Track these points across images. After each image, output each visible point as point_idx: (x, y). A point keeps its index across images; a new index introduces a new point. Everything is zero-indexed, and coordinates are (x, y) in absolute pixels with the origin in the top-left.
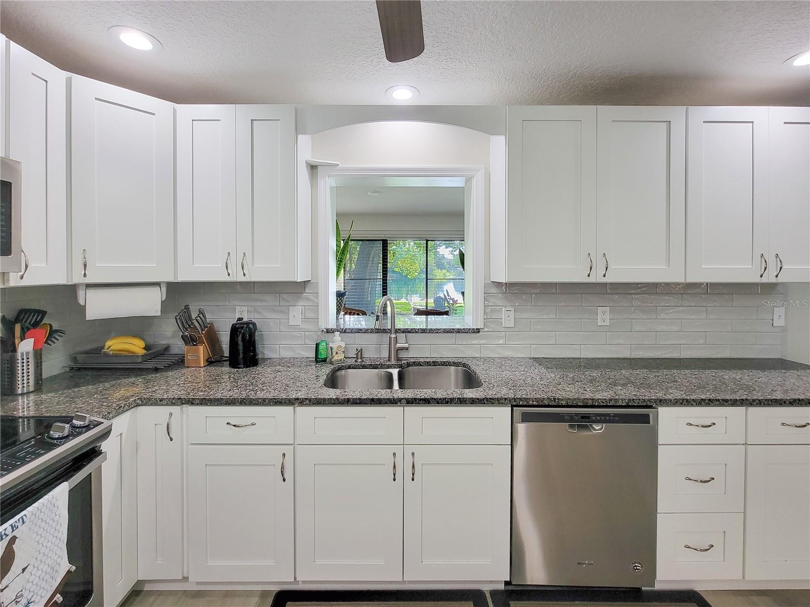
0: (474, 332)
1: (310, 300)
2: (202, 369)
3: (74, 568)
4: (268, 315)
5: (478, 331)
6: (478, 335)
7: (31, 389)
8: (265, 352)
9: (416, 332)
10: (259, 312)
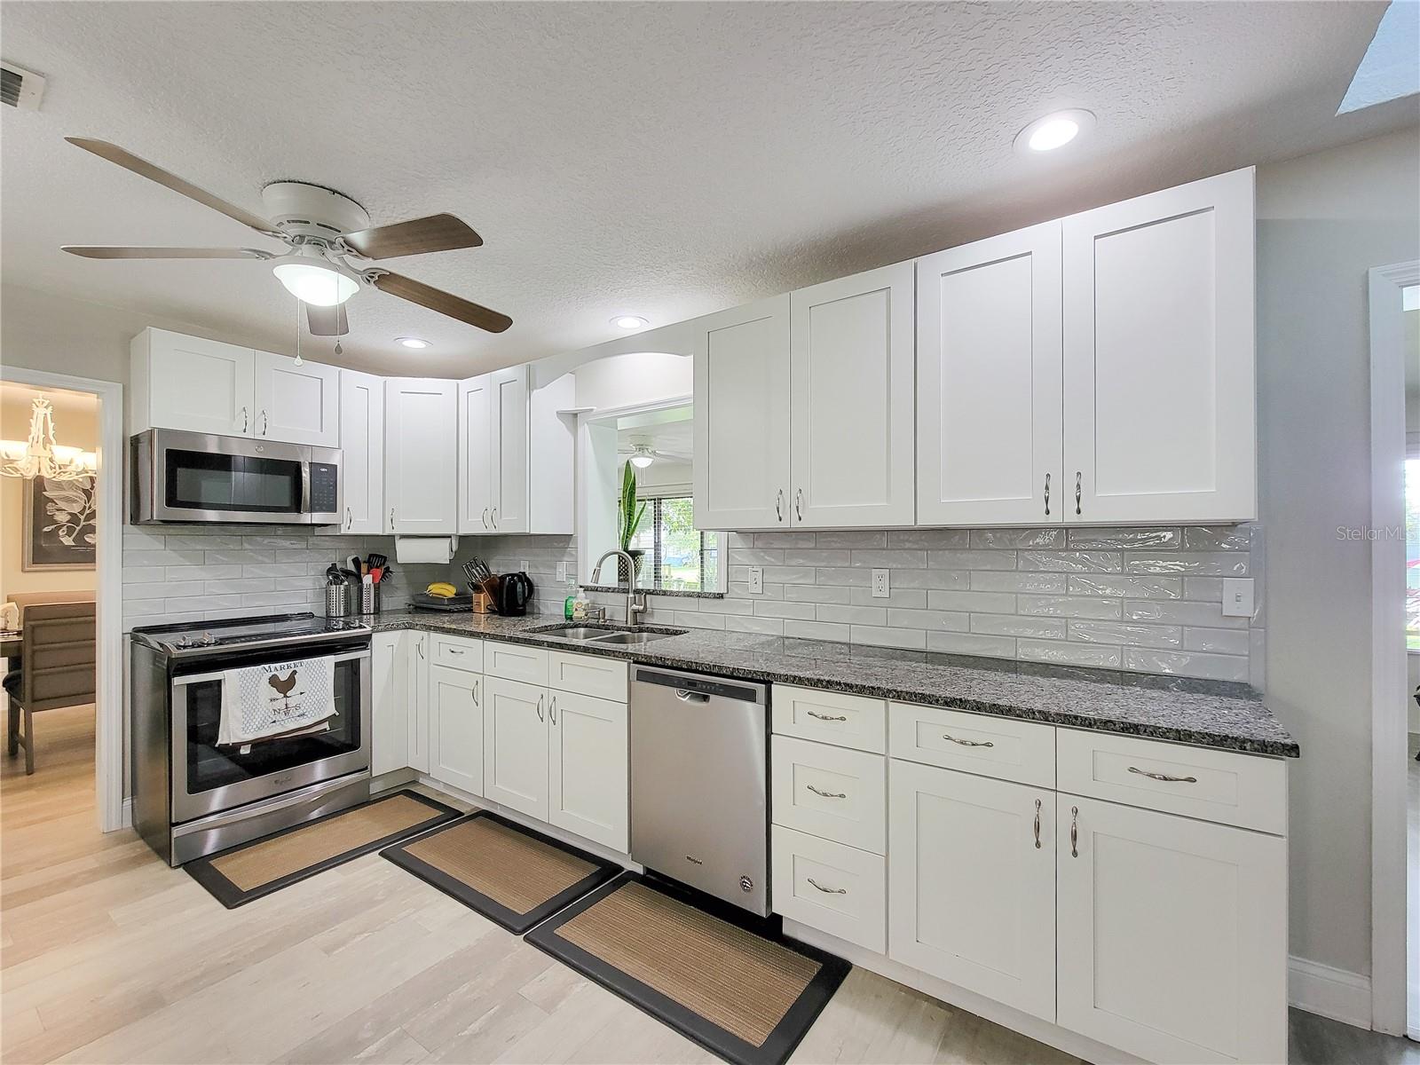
0: (715, 598)
1: (572, 555)
2: (483, 616)
3: (337, 714)
4: (542, 570)
5: (721, 596)
6: (720, 601)
7: (372, 612)
8: (541, 607)
9: (658, 594)
10: (537, 567)
